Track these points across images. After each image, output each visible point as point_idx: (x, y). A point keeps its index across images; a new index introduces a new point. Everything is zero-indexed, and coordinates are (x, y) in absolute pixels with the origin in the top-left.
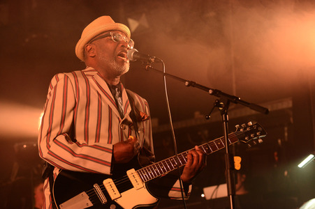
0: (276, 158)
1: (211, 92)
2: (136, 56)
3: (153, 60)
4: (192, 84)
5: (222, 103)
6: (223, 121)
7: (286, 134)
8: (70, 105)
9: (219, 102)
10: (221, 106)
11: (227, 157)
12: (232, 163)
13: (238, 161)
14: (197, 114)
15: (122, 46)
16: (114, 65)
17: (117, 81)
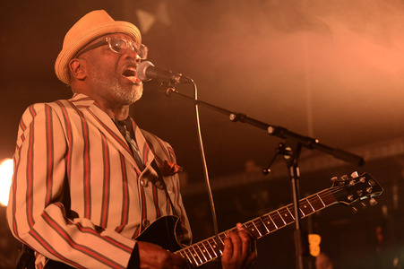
0: (380, 237)
1: (270, 130)
2: (151, 73)
3: (178, 79)
4: (240, 117)
5: (288, 149)
6: (291, 178)
7: (396, 198)
8: (59, 149)
9: (284, 146)
10: (287, 153)
11: (297, 235)
12: (306, 245)
13: (315, 241)
14: (250, 165)
15: (128, 58)
16: (117, 90)
17: (124, 114)
